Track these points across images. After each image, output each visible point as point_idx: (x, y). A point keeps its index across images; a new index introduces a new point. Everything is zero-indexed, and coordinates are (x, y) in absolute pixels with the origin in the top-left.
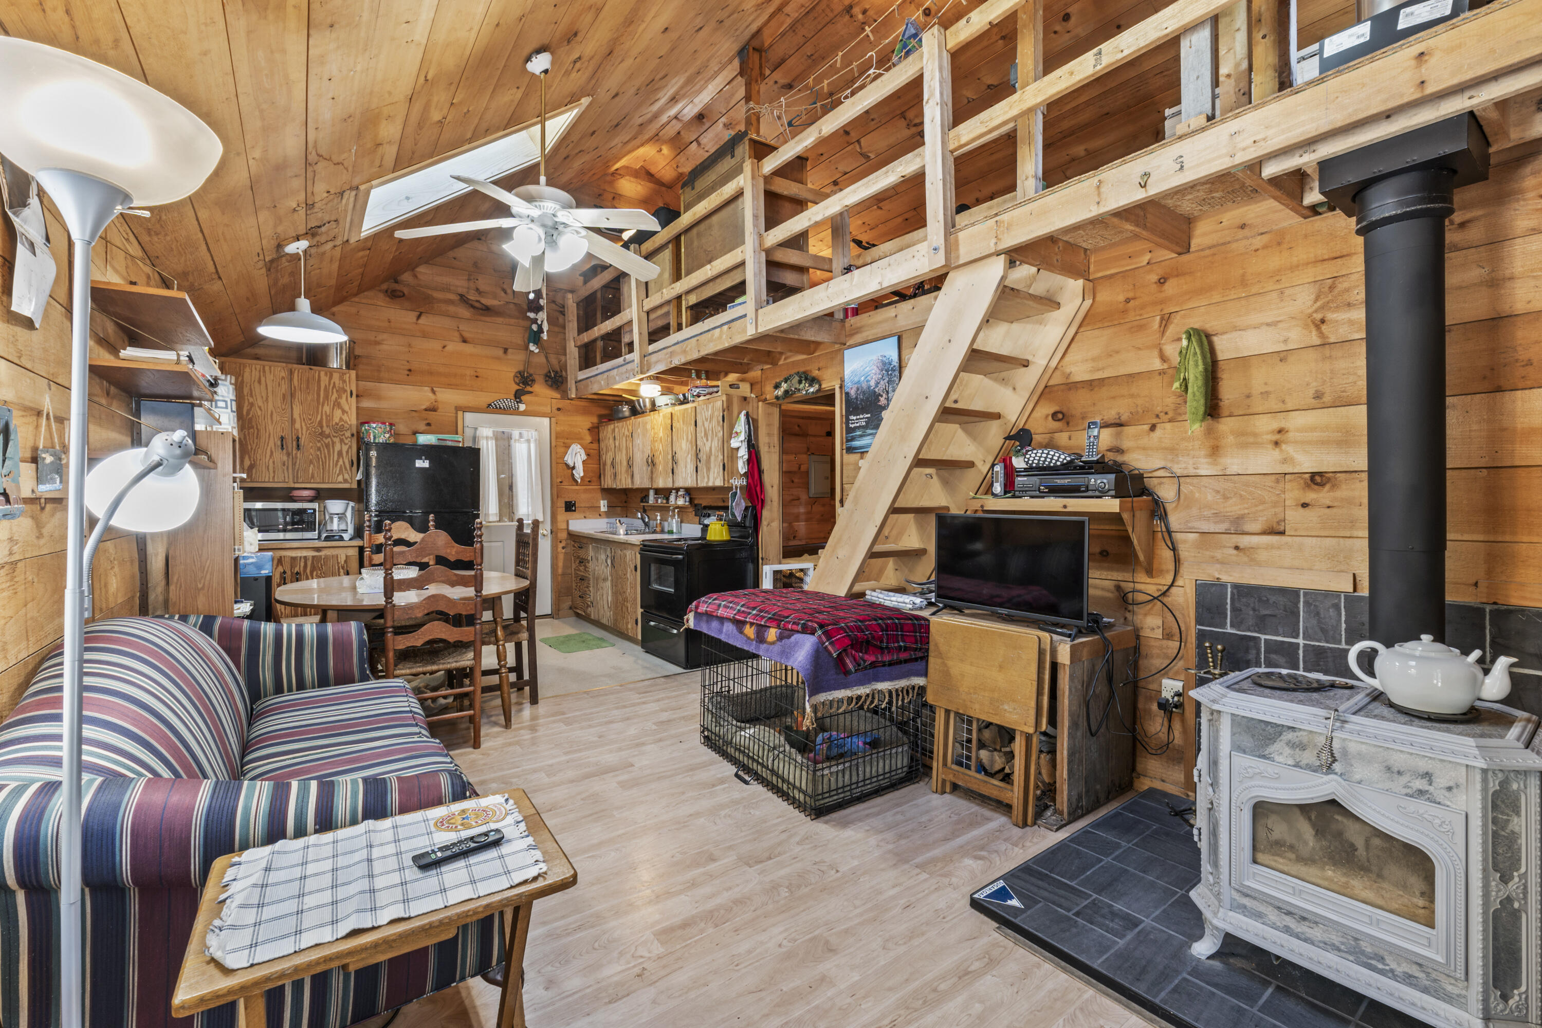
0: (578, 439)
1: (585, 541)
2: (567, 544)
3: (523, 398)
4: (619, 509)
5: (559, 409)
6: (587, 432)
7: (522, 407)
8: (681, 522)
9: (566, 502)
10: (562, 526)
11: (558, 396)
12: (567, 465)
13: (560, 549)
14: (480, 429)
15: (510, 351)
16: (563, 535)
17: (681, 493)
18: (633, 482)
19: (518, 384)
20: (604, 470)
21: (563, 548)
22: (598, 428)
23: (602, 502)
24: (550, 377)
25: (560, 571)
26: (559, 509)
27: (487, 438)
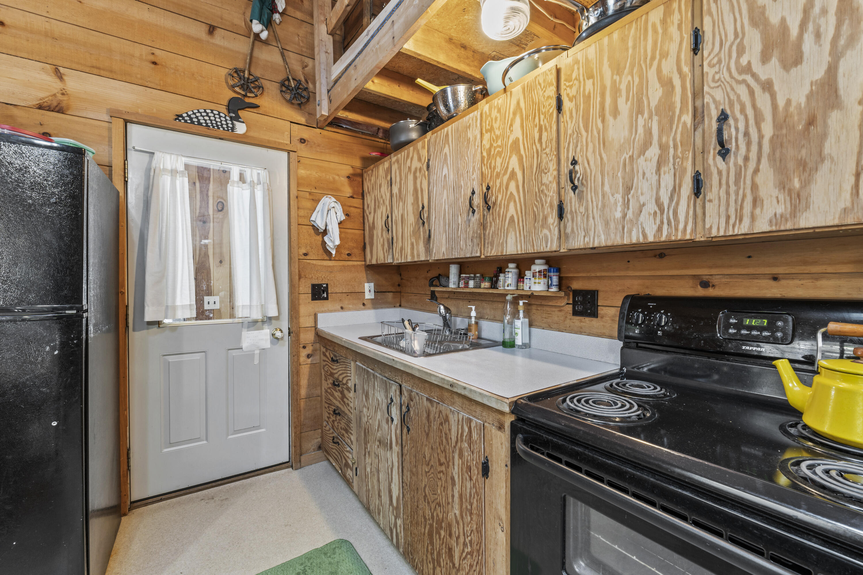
0: (332, 190)
1: (343, 352)
2: (315, 350)
3: (241, 113)
4: (390, 295)
5: (303, 141)
6: (345, 181)
7: (241, 128)
8: (531, 325)
9: (313, 286)
10: (306, 322)
11: (303, 120)
12: (315, 229)
13: (303, 358)
14: (158, 155)
15: (218, 32)
16: (308, 337)
17: (539, 266)
18: (428, 250)
19: (232, 87)
20: (371, 237)
21: (309, 356)
22: (361, 175)
23: (367, 285)
24: (288, 87)
25: (303, 392)
26: (302, 297)
27: (174, 172)
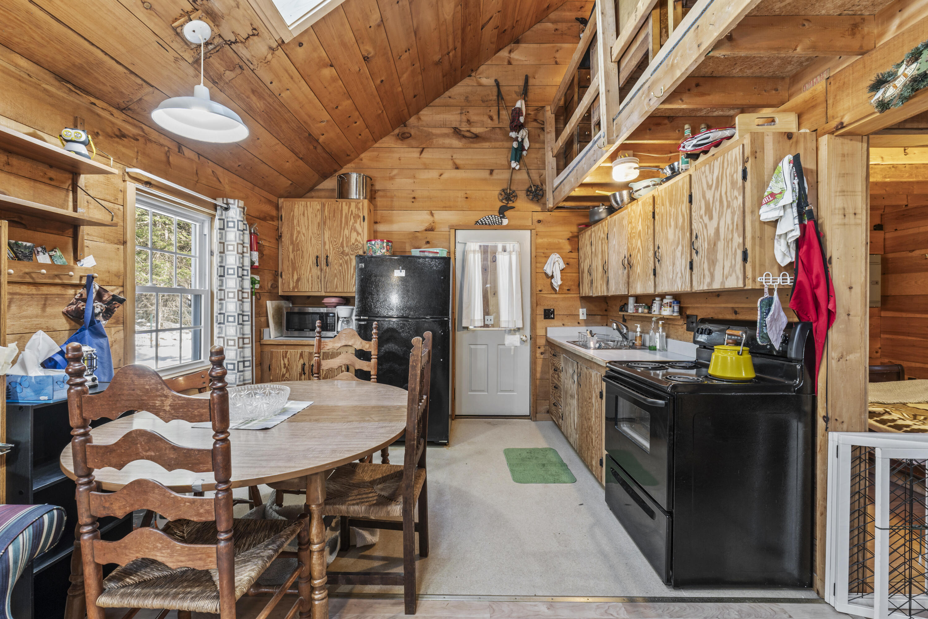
0: (557, 249)
1: (558, 350)
2: (545, 350)
3: (506, 213)
4: (599, 317)
5: (539, 221)
6: (567, 242)
7: (505, 222)
9: (545, 310)
10: (540, 332)
11: (539, 209)
12: (546, 274)
13: (538, 355)
14: (468, 244)
15: (495, 172)
16: (541, 342)
17: (667, 300)
18: (608, 289)
19: (501, 201)
20: (582, 278)
21: (542, 353)
22: (577, 237)
23: (581, 310)
24: (531, 192)
25: (538, 375)
26: (538, 317)
27: (474, 252)
